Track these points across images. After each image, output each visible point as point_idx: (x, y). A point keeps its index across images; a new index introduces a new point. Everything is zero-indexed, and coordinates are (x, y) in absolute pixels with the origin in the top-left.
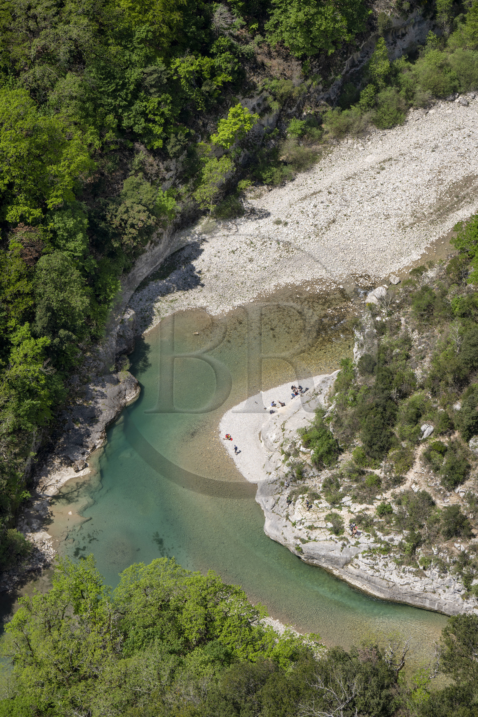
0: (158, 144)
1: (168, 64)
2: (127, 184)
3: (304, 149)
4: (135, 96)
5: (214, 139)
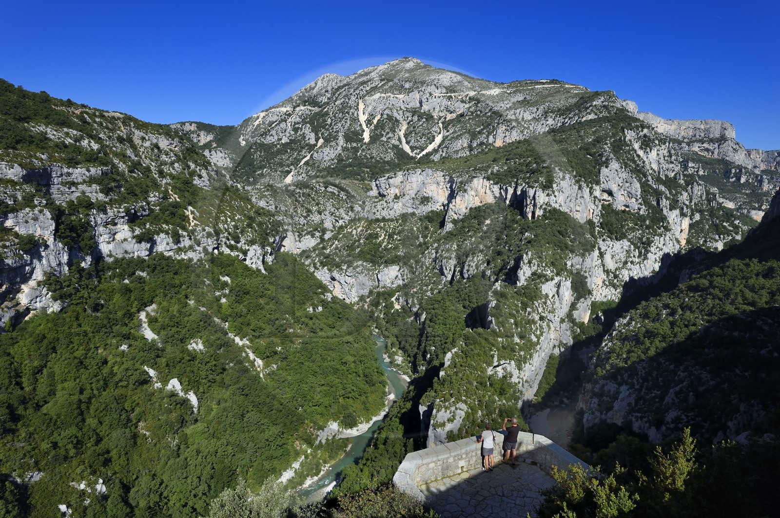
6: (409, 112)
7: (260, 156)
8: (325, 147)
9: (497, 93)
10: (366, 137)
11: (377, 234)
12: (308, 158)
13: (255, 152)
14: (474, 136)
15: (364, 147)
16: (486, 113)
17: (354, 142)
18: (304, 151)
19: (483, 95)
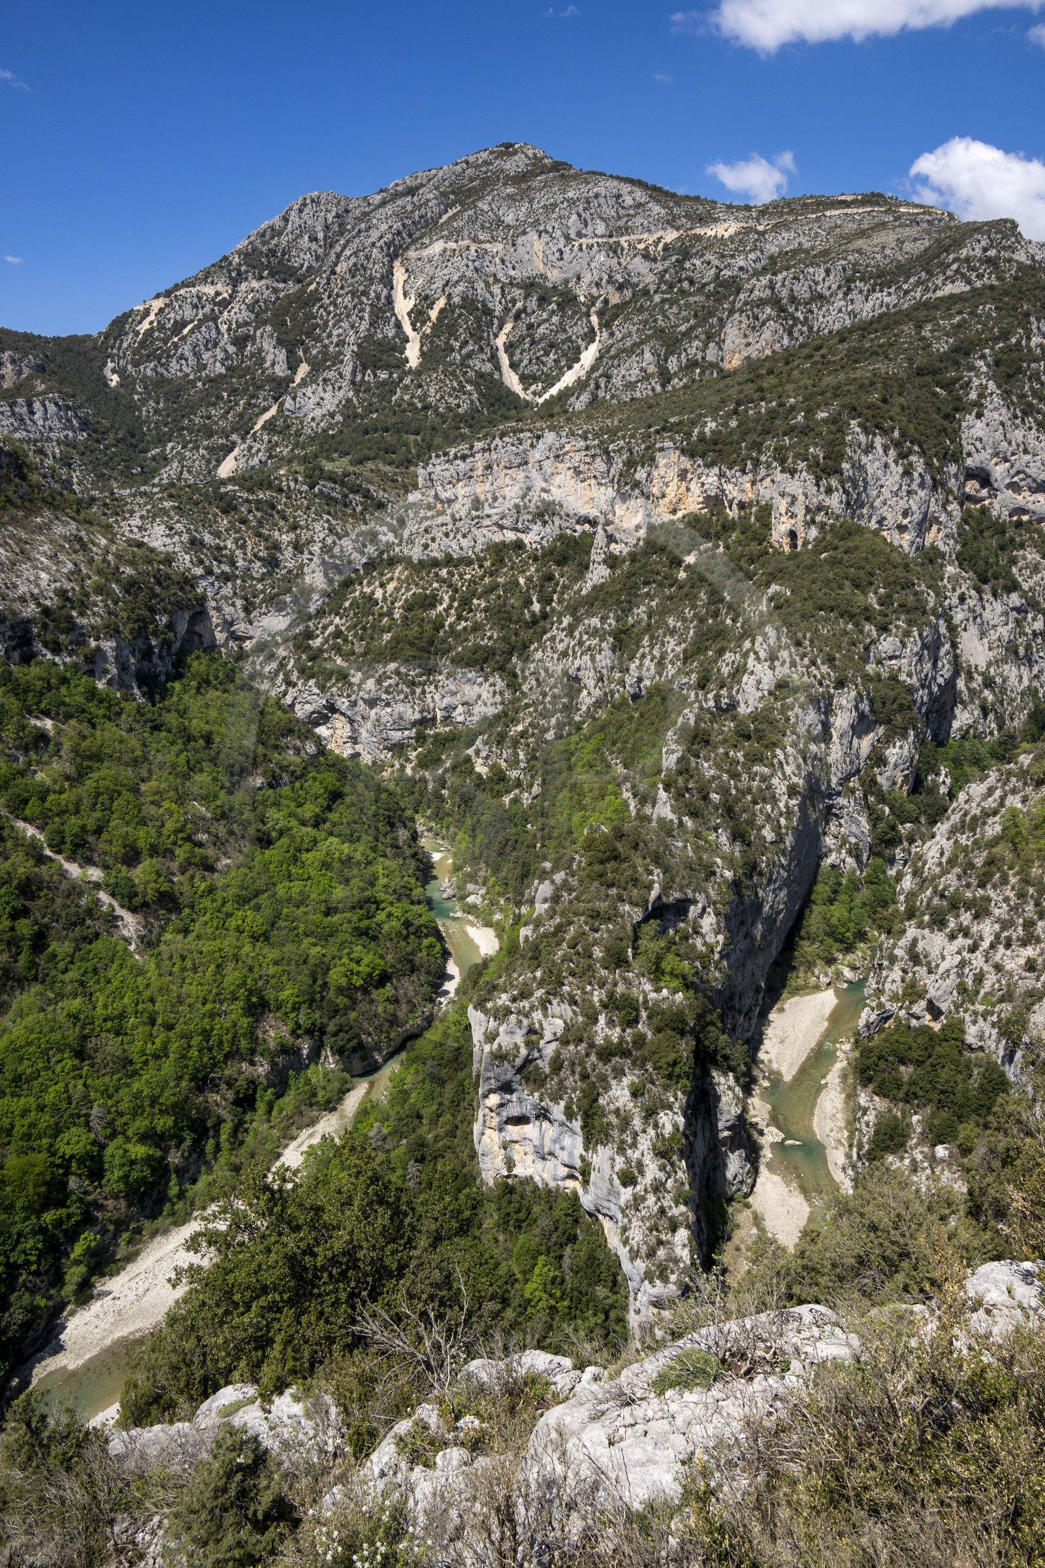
0: (34, 1267)
1: (39, 1218)
2: (13, 1298)
3: (131, 1249)
4: (18, 1242)
5: (72, 1256)
6: (518, 286)
7: (156, 412)
8: (312, 382)
9: (731, 231)
10: (413, 354)
11: (434, 597)
12: (273, 411)
13: (144, 402)
14: (671, 343)
15: (407, 381)
16: (704, 285)
17: (382, 368)
18: (261, 394)
19: (698, 238)
